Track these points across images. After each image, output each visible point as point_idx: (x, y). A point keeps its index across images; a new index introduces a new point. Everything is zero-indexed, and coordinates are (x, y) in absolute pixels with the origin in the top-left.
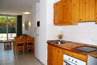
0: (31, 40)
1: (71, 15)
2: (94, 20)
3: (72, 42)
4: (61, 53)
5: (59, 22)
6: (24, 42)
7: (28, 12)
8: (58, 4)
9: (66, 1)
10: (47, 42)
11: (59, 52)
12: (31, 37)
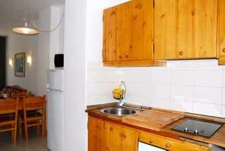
0: (37, 104)
1: (153, 40)
2: (215, 56)
3: (150, 108)
4: (129, 140)
5: (120, 57)
6: (15, 108)
7: (28, 27)
8: (118, 12)
9: (139, 6)
10: (86, 111)
11: (125, 136)
12: (33, 96)
